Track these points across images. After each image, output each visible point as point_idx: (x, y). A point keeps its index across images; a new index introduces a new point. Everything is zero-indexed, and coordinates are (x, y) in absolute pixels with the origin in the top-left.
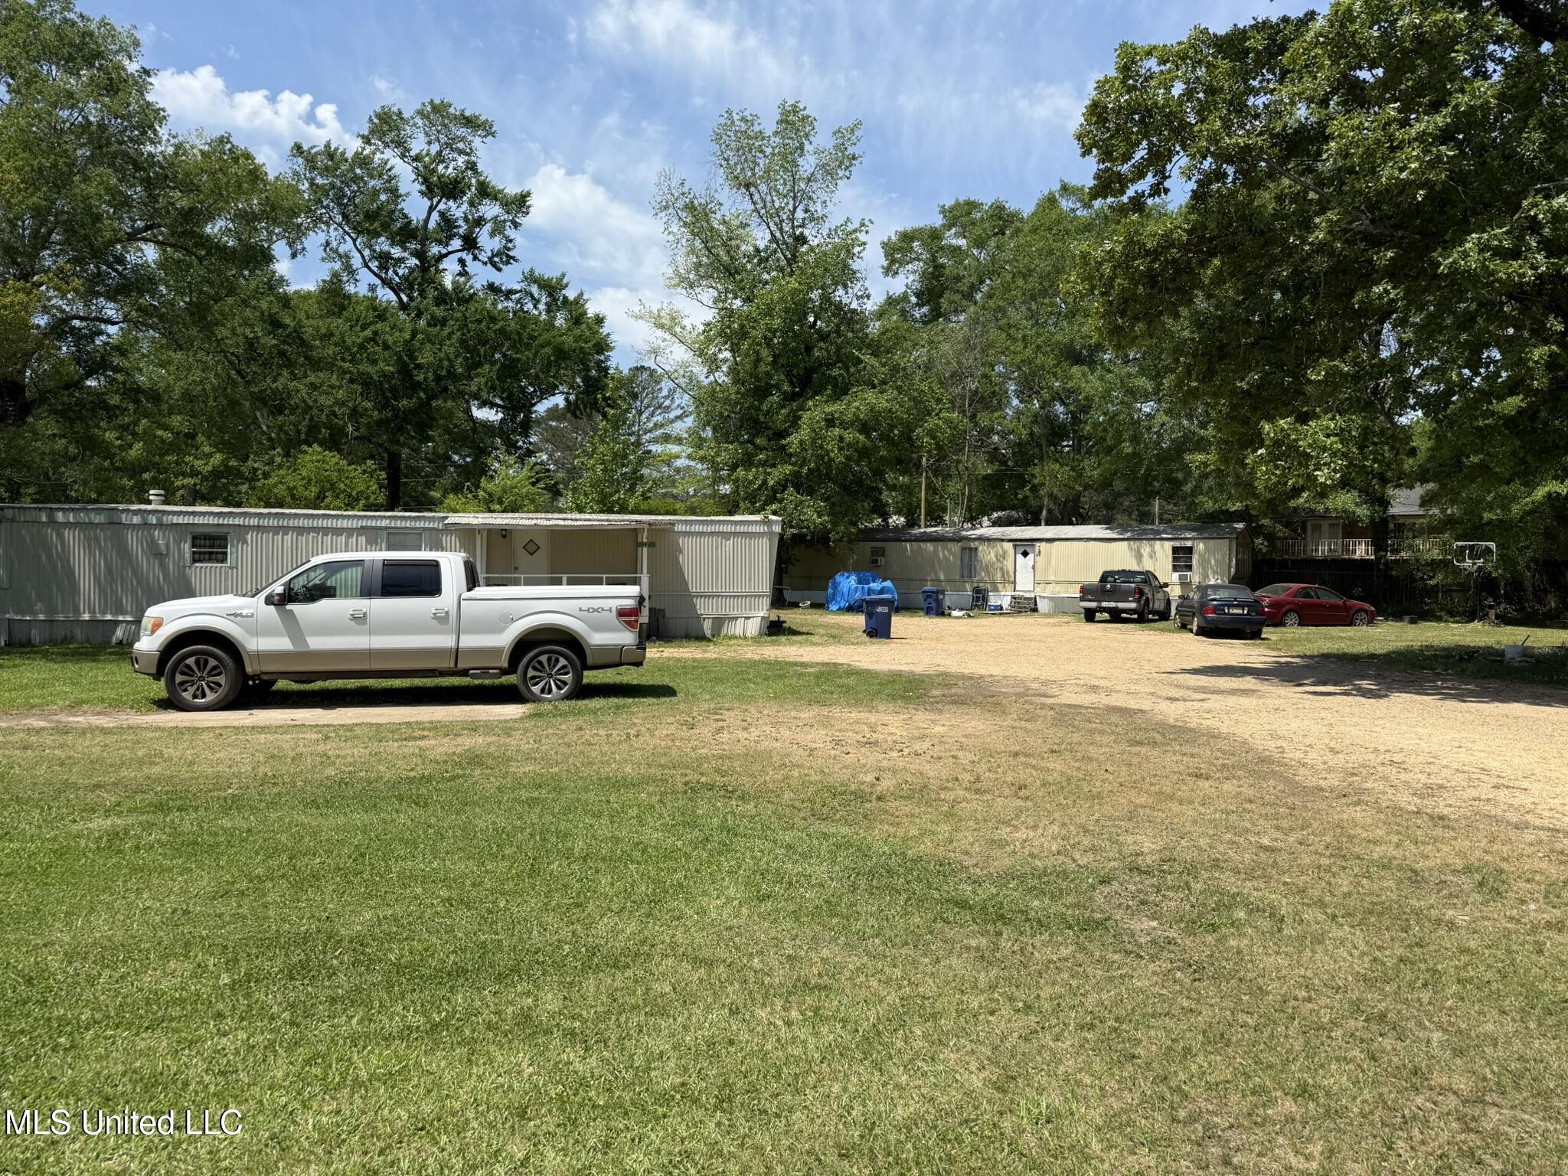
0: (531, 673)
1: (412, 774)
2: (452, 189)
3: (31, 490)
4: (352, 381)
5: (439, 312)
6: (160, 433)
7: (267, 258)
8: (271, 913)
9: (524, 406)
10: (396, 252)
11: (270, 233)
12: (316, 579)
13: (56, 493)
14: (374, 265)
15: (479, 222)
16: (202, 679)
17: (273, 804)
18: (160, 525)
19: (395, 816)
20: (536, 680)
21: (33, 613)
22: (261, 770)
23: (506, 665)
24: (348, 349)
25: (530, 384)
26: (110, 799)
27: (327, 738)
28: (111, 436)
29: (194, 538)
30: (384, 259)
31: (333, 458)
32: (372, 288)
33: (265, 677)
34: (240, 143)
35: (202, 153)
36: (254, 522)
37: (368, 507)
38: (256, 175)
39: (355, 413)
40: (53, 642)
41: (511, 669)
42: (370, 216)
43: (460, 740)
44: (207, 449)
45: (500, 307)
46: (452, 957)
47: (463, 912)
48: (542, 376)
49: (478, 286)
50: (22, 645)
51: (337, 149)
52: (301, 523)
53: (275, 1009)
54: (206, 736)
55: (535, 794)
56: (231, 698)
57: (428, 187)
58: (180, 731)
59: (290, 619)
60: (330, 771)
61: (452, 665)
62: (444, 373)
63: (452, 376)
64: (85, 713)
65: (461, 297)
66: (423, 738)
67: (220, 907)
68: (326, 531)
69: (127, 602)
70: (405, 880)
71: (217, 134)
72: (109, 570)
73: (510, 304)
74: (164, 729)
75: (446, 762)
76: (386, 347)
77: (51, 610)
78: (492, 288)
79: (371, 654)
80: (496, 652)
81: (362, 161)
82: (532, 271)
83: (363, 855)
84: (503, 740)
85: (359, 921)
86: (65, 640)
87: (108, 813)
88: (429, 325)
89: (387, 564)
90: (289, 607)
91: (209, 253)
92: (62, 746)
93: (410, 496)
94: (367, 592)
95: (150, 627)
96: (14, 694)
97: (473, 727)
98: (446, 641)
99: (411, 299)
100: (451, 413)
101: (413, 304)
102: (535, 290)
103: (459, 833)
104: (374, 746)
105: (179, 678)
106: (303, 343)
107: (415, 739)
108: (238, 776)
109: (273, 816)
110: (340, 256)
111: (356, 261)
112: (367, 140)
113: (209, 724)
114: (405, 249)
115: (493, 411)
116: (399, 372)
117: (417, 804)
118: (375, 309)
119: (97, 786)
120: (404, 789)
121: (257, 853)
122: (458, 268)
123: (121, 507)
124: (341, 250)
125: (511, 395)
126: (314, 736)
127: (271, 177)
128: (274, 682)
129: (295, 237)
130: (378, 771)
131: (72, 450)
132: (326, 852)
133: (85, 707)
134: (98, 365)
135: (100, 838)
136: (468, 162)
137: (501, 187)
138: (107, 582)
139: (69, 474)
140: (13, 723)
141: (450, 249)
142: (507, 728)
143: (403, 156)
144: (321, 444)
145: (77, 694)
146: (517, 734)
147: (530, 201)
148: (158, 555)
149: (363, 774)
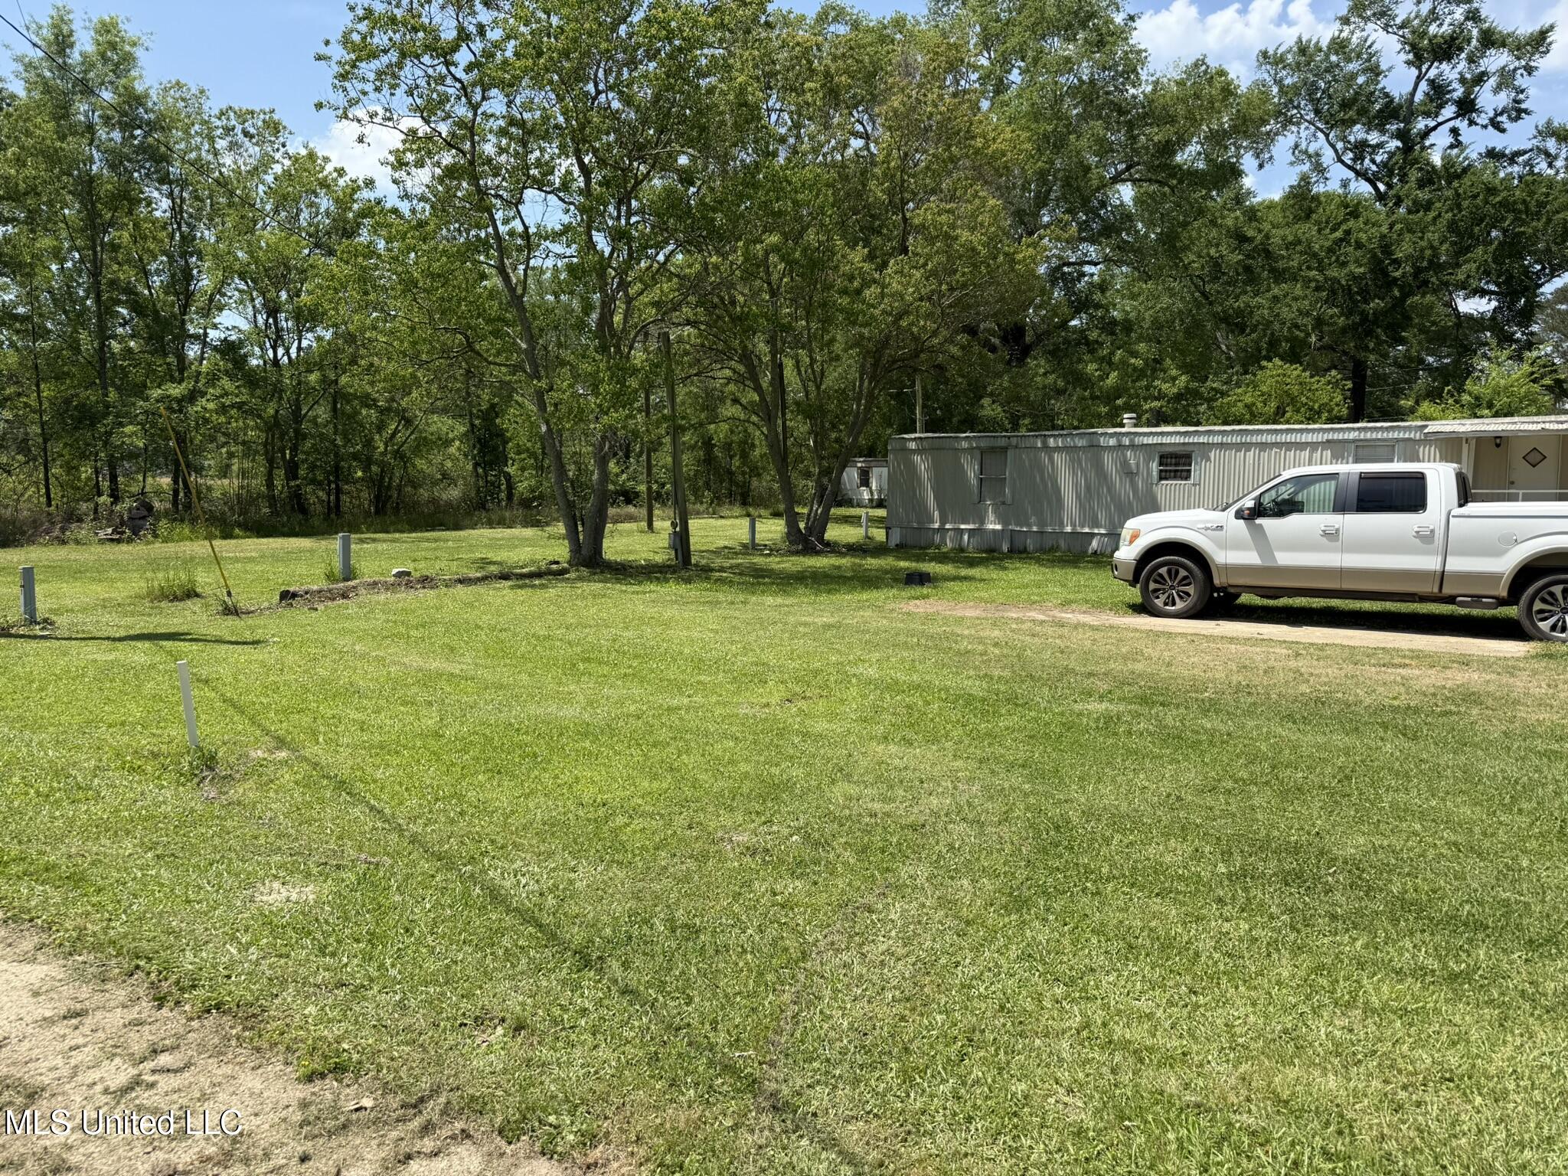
0: (1538, 605)
1: (1396, 703)
2: (1446, 49)
3: (1027, 421)
4: (1318, 289)
5: (1423, 195)
6: (1133, 361)
7: (1236, 173)
8: (1260, 816)
9: (1527, 289)
10: (1374, 138)
11: (1238, 148)
12: (1285, 493)
13: (1046, 422)
14: (1348, 157)
15: (1480, 79)
16: (1172, 587)
17: (1250, 713)
18: (1132, 446)
19: (1380, 744)
20: (1544, 615)
21: (1029, 525)
22: (1235, 679)
23: (1504, 593)
24: (1315, 255)
25: (1536, 262)
26: (1103, 686)
27: (1298, 655)
28: (1091, 368)
29: (1161, 457)
30: (1361, 149)
31: (1295, 371)
32: (1345, 184)
33: (1232, 590)
34: (1213, 63)
35: (1177, 83)
36: (1217, 439)
37: (1330, 420)
38: (1228, 91)
39: (1319, 322)
40: (1042, 550)
41: (1513, 598)
42: (1345, 105)
43: (1449, 673)
44: (1174, 372)
45: (1502, 175)
46: (1467, 907)
47: (1473, 859)
48: (1554, 248)
49: (1474, 156)
50: (1020, 552)
51: (1309, 41)
52: (1264, 438)
53: (1274, 909)
54: (1179, 640)
55: (1556, 747)
56: (1199, 608)
57: (1416, 55)
58: (1158, 634)
59: (1259, 534)
60: (1304, 688)
61: (1436, 590)
62: (1425, 264)
63: (1435, 266)
64: (1073, 611)
65: (1453, 172)
66: (1405, 666)
67: (1209, 801)
68: (1289, 446)
69: (1102, 517)
70: (1402, 812)
71: (1190, 61)
72: (1088, 488)
73: (1516, 169)
74: (1141, 632)
75: (1434, 695)
76: (1359, 245)
77: (1042, 523)
78: (1492, 154)
79: (1342, 573)
80: (1493, 578)
81: (1339, 46)
82: (1549, 123)
83: (1348, 778)
84: (1506, 679)
85: (1354, 844)
86: (1053, 549)
87: (1101, 698)
88: (1410, 212)
89: (1364, 477)
90: (1258, 521)
91: (1181, 182)
92: (1060, 637)
93: (1375, 407)
94: (1340, 507)
95: (1128, 538)
96: (1019, 591)
97: (1465, 662)
98: (1430, 563)
99: (1389, 186)
100: (1430, 307)
101: (1391, 193)
102: (1551, 144)
103: (1459, 774)
104: (1349, 668)
105: (1152, 586)
106: (1268, 254)
107: (1395, 666)
108: (1214, 681)
109: (1251, 724)
110: (1310, 156)
111: (1328, 156)
112: (1346, 21)
113: (1180, 631)
114: (1383, 132)
115: (1485, 300)
116: (1371, 271)
117: (1404, 735)
118: (1347, 206)
119: (1091, 674)
120: (1387, 717)
121: (1238, 756)
122: (1450, 140)
123: (1100, 431)
124: (1311, 150)
125: (1510, 277)
126: (1284, 651)
127: (1243, 89)
128: (1238, 596)
129: (1262, 145)
130: (1357, 695)
131: (1061, 383)
132: (1308, 768)
133: (1074, 606)
134: (1081, 305)
135: (1098, 719)
136: (1469, 12)
137: (1510, 30)
138: (1087, 497)
139: (1057, 405)
140: (1020, 615)
141: (1440, 119)
142: (1510, 667)
143: (1386, 28)
144: (1282, 359)
145: (1065, 595)
146: (1524, 675)
147: (1552, 37)
148: (1129, 474)
149: (1340, 695)
